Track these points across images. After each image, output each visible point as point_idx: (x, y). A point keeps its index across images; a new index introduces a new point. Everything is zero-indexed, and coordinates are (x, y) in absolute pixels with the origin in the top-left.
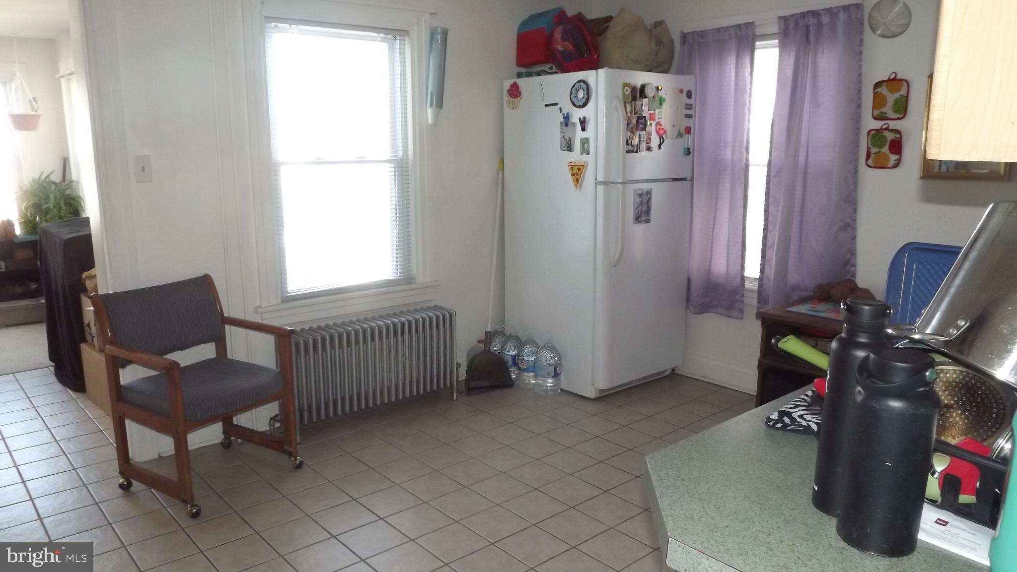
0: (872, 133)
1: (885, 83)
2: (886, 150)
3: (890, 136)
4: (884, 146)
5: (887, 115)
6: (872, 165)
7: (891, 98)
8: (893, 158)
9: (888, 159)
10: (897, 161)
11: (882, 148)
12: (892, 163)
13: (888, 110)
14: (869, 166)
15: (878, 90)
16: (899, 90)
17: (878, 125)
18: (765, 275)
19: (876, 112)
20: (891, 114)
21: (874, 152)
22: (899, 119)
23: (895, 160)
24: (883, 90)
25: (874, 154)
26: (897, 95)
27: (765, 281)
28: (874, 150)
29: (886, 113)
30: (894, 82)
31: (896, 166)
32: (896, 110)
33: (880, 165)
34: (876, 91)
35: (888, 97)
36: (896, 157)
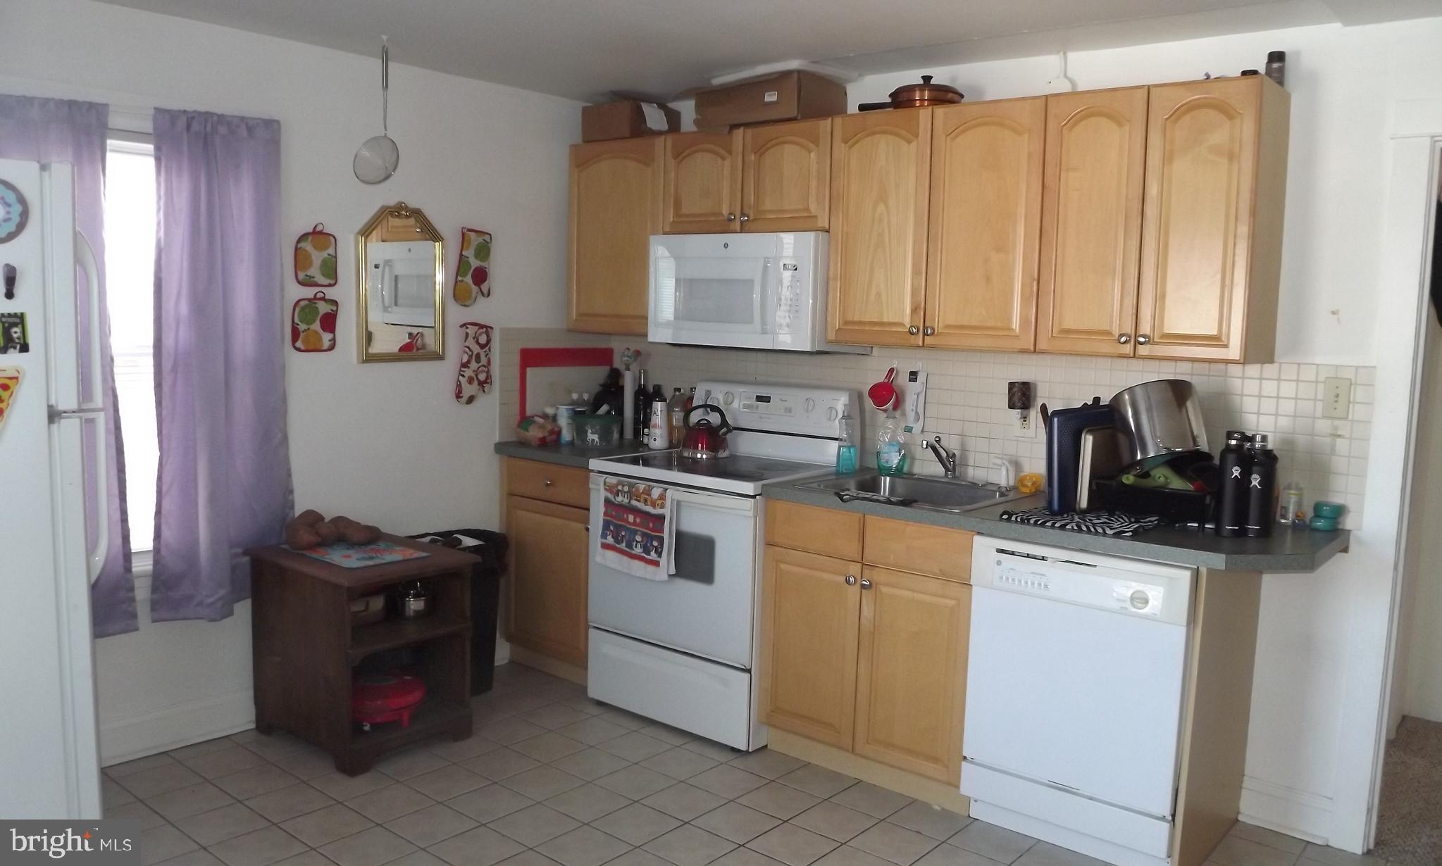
0: (303, 303)
1: (310, 237)
2: (316, 326)
3: (323, 308)
4: (314, 321)
5: (315, 279)
6: (303, 348)
7: (317, 257)
8: (326, 337)
9: (320, 339)
10: (332, 342)
11: (311, 324)
12: (326, 344)
13: (315, 272)
14: (299, 350)
15: (302, 245)
16: (326, 248)
17: (309, 292)
18: (162, 542)
19: (301, 276)
20: (321, 279)
21: (303, 329)
22: (330, 285)
23: (330, 341)
24: (307, 246)
25: (303, 332)
26: (325, 254)
27: (164, 552)
28: (302, 327)
29: (313, 277)
30: (319, 236)
31: (332, 348)
32: (325, 275)
33: (314, 348)
34: (299, 245)
35: (313, 257)
36: (330, 336)
